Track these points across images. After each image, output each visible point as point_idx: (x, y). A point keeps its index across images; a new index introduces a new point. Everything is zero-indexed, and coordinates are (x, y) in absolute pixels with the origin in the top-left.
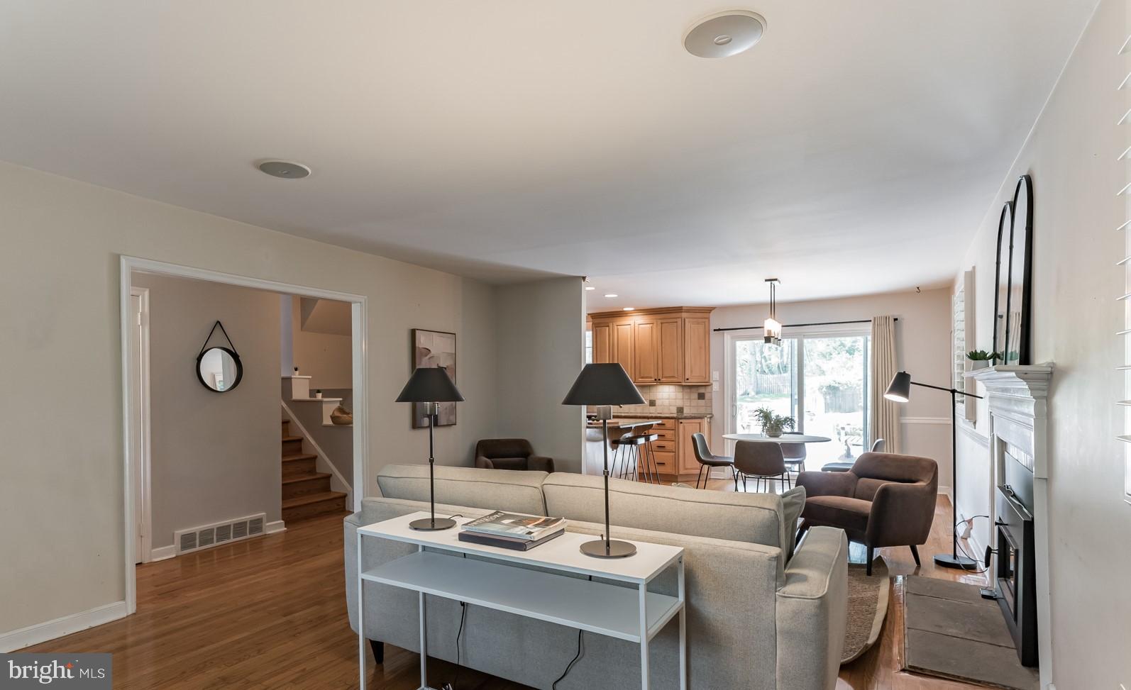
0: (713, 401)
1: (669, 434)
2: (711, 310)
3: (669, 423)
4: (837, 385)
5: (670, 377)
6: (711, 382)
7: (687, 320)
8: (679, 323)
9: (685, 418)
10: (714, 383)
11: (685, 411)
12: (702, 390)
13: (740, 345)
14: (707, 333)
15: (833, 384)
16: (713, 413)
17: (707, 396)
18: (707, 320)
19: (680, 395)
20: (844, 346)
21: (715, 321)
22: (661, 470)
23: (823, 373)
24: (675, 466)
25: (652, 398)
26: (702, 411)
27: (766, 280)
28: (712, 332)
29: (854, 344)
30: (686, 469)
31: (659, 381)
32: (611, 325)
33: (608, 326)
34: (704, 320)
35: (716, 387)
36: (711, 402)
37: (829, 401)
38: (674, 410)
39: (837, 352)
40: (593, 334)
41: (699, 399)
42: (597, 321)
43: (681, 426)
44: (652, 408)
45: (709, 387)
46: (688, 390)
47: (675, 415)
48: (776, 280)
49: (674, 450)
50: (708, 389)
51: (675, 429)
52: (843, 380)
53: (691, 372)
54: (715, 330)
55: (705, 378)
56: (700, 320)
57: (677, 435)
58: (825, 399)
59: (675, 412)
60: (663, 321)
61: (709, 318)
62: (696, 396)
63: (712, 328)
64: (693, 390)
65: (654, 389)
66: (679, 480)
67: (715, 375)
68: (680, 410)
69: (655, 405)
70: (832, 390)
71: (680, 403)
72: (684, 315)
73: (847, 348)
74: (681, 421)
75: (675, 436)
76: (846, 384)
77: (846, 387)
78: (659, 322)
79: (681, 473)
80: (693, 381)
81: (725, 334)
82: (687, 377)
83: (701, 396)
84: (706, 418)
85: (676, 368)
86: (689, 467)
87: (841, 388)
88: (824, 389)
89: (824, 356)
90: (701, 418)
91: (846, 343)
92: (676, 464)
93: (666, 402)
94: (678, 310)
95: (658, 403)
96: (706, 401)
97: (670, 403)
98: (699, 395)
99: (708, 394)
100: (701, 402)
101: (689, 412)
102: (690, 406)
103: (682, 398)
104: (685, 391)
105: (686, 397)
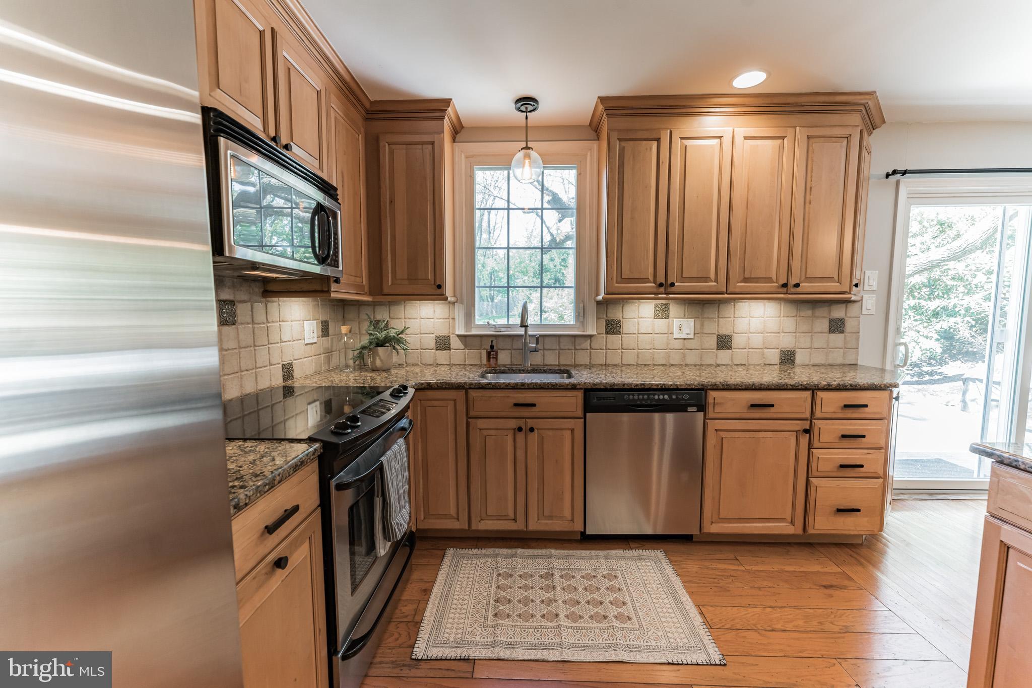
0: (863, 335)
6: (860, 292)
10: (866, 295)
12: (838, 312)
17: (850, 325)
19: (789, 324)
25: (724, 331)
26: (837, 359)
32: (664, 136)
33: (658, 140)
35: (870, 302)
36: (858, 339)
38: (774, 357)
40: (579, 175)
41: (831, 331)
42: (624, 123)
44: (724, 356)
45: (855, 304)
46: (809, 313)
50: (853, 310)
55: (849, 283)
59: (777, 361)
62: (824, 325)
64: (822, 311)
65: (728, 310)
67: (872, 278)
68: (788, 358)
69: (729, 347)
71: (787, 342)
78: (800, 134)
83: (837, 326)
93: (757, 340)
95: (738, 341)
96: (845, 335)
97: (764, 343)
98: (830, 322)
99: (851, 320)
100: (837, 338)
101: (807, 362)
102: (810, 348)
103: (793, 330)
104: (803, 314)
105: (804, 327)
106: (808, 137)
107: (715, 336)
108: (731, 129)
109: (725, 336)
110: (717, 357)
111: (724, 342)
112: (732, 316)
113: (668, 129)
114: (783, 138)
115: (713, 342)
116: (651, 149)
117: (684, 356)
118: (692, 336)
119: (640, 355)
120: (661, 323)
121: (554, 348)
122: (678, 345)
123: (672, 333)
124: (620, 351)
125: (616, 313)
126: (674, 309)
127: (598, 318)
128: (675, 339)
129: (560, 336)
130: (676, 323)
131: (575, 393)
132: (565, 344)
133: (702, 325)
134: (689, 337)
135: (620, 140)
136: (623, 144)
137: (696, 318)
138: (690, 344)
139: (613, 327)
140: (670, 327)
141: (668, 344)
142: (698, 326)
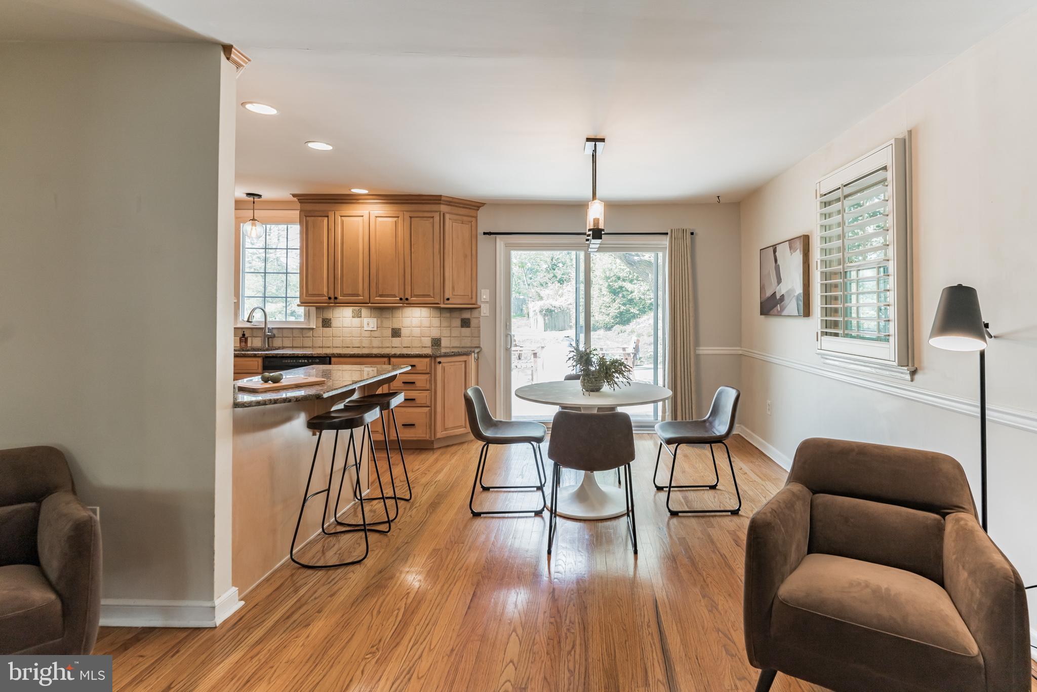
0: (481, 328)
1: (421, 380)
2: (479, 207)
3: (422, 364)
4: (553, 309)
5: (424, 296)
6: (479, 303)
7: (447, 216)
8: (437, 219)
9: (446, 355)
10: (482, 306)
11: (444, 343)
12: (466, 315)
13: (517, 256)
14: (474, 237)
15: (551, 308)
16: (481, 346)
17: (473, 323)
18: (474, 219)
19: (436, 322)
20: (556, 277)
21: (485, 222)
22: (406, 435)
23: (541, 298)
24: (430, 428)
25: (396, 326)
26: (467, 342)
27: (588, 140)
28: (481, 237)
29: (563, 276)
30: (446, 429)
31: (406, 302)
32: (331, 215)
33: (328, 217)
34: (470, 219)
35: (485, 310)
36: (479, 331)
37: (547, 321)
38: (427, 342)
39: (551, 282)
41: (462, 326)
42: (309, 207)
43: (439, 367)
44: (396, 341)
45: (477, 310)
46: (448, 315)
47: (428, 351)
48: (603, 140)
49: (428, 404)
50: (475, 313)
51: (430, 373)
52: (557, 304)
53: (453, 288)
54: (485, 233)
55: (472, 298)
56: (465, 218)
57: (433, 380)
58: (545, 320)
59: (429, 344)
60: (413, 214)
61: (476, 217)
62: (458, 322)
63: (481, 230)
64: (456, 314)
65: (398, 313)
66: (436, 446)
67: (484, 295)
68: (436, 342)
69: (399, 336)
70: (548, 312)
71: (435, 333)
72: (443, 208)
73: (558, 279)
74: (439, 360)
75: (430, 381)
76: (560, 308)
77: (559, 310)
78: (407, 215)
79: (439, 435)
80: (456, 302)
81: (498, 240)
82: (447, 296)
83: (466, 323)
84: (473, 354)
85: (432, 284)
86: (450, 426)
87: (556, 311)
88: (544, 312)
89: (542, 285)
90: (467, 354)
91: (557, 275)
92: (431, 425)
93: (417, 332)
94: (436, 200)
95: (404, 332)
96: (471, 330)
97: (421, 334)
98: (462, 321)
99: (474, 319)
100: (466, 331)
101: (449, 346)
102: (450, 337)
103: (439, 325)
104: (444, 315)
105: (445, 324)
106: (411, 217)
107: (391, 329)
108: (368, 211)
109: (396, 329)
110: (392, 342)
111: (396, 333)
112: (401, 316)
113: (333, 211)
114: (398, 217)
115: (389, 332)
116: (323, 221)
117: (371, 341)
118: (375, 329)
119: (344, 342)
120: (357, 321)
121: (289, 336)
122: (367, 334)
123: (363, 327)
124: (331, 338)
125: (329, 314)
126: (364, 312)
127: (317, 317)
128: (365, 331)
129: (292, 328)
130: (366, 320)
131: (257, 359)
132: (296, 333)
133: (382, 322)
134: (373, 329)
135: (306, 216)
136: (308, 218)
137: (377, 317)
138: (376, 334)
139: (326, 323)
140: (362, 323)
141: (361, 334)
142: (379, 322)
